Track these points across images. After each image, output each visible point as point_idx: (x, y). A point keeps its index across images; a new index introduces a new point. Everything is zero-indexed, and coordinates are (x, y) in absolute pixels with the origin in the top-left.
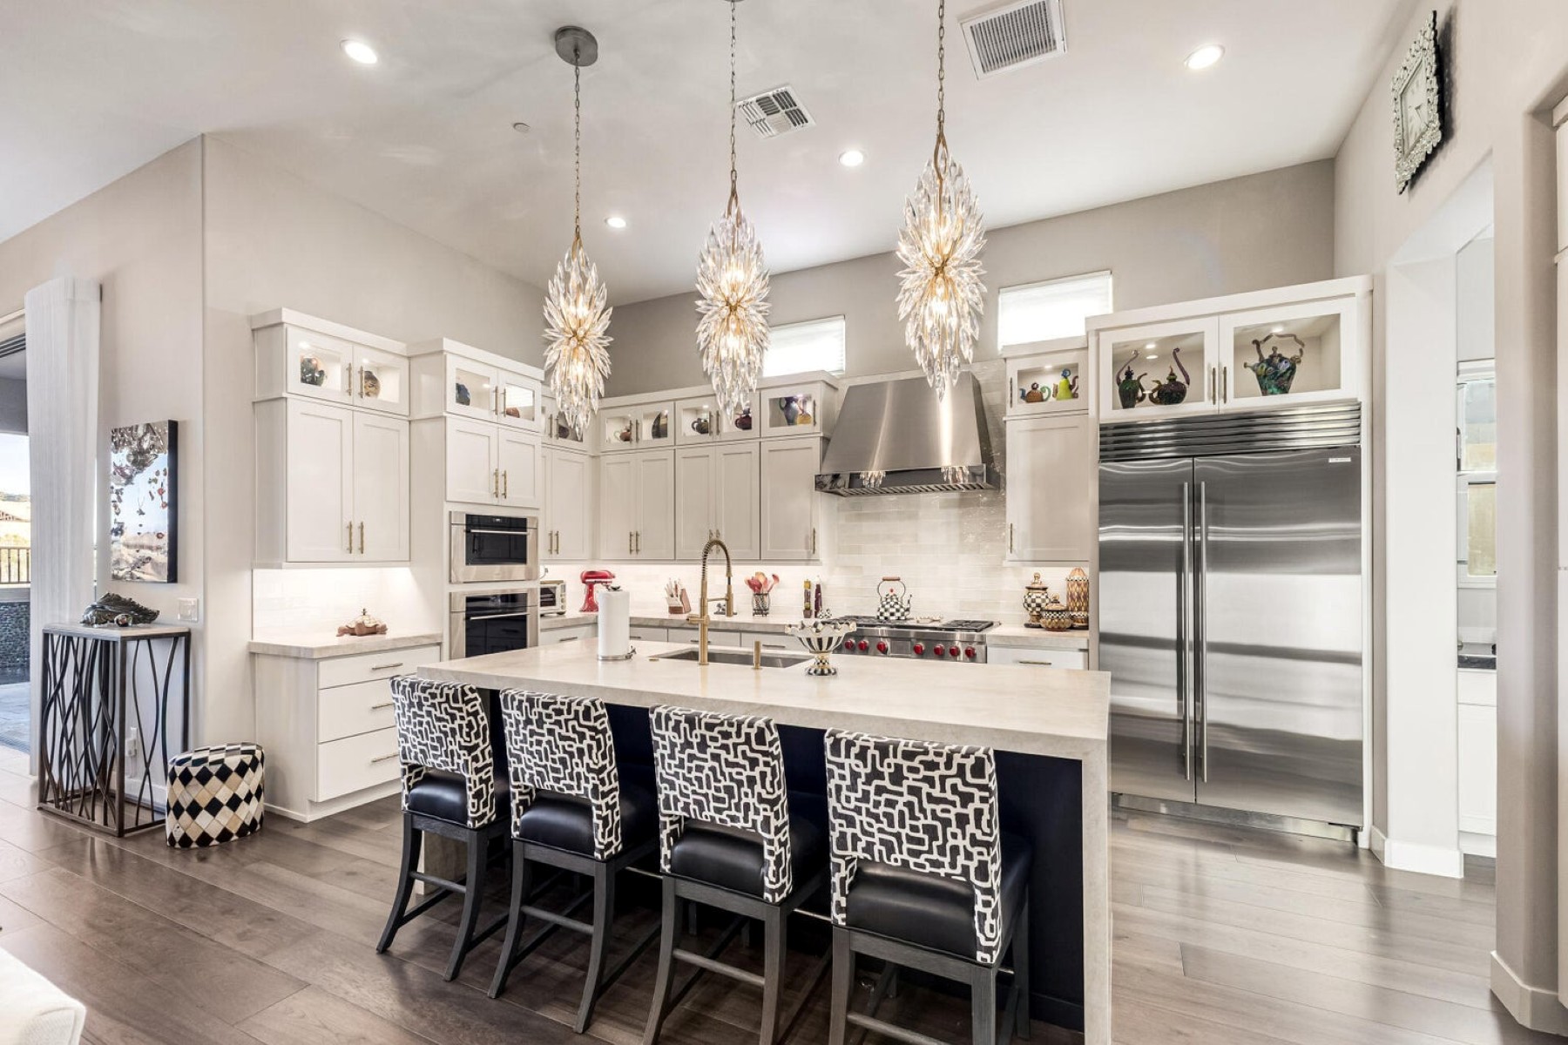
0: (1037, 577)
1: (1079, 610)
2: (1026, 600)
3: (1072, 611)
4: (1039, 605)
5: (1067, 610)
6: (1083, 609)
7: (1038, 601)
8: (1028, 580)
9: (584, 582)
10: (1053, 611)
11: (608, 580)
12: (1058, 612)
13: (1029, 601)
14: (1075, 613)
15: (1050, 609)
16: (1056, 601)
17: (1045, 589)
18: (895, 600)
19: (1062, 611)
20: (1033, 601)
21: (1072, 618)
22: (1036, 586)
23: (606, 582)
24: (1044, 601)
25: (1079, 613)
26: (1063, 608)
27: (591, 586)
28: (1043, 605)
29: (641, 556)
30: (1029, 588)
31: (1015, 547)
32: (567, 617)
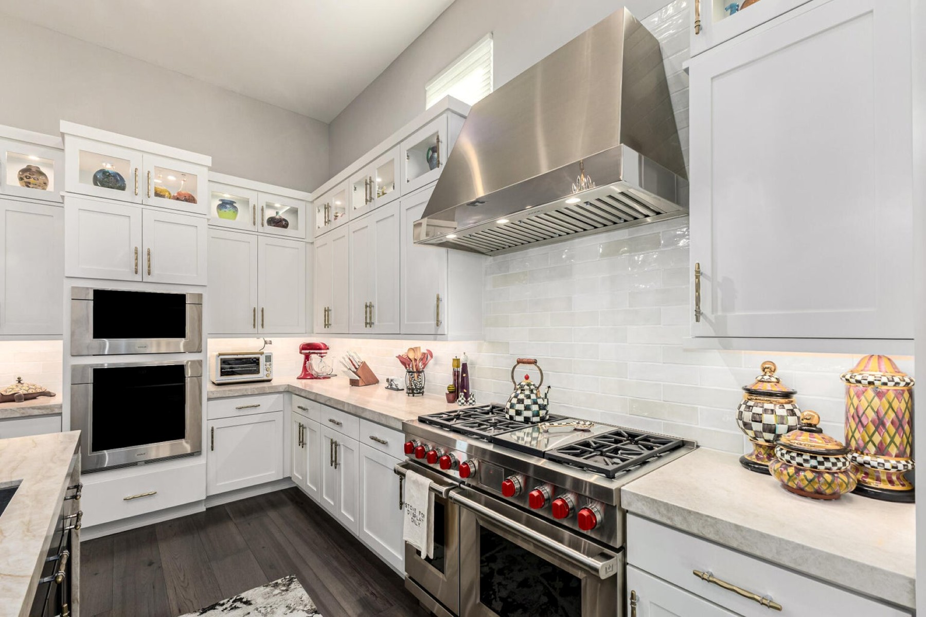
0: (769, 368)
1: (881, 450)
2: (741, 413)
3: (861, 450)
4: (771, 429)
5: (844, 451)
6: (893, 450)
7: (769, 419)
8: (751, 375)
9: (301, 353)
10: (801, 452)
11: (323, 351)
12: (814, 455)
13: (747, 416)
14: (867, 458)
15: (795, 444)
16: (812, 428)
17: (787, 395)
18: (527, 392)
19: (826, 454)
20: (757, 419)
21: (860, 467)
22: (767, 387)
23: (321, 353)
24: (782, 420)
25: (881, 460)
26: (831, 447)
27: (307, 357)
28: (781, 429)
29: (332, 329)
30: (751, 392)
31: (705, 308)
32: (274, 385)
